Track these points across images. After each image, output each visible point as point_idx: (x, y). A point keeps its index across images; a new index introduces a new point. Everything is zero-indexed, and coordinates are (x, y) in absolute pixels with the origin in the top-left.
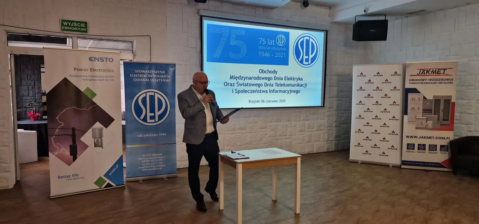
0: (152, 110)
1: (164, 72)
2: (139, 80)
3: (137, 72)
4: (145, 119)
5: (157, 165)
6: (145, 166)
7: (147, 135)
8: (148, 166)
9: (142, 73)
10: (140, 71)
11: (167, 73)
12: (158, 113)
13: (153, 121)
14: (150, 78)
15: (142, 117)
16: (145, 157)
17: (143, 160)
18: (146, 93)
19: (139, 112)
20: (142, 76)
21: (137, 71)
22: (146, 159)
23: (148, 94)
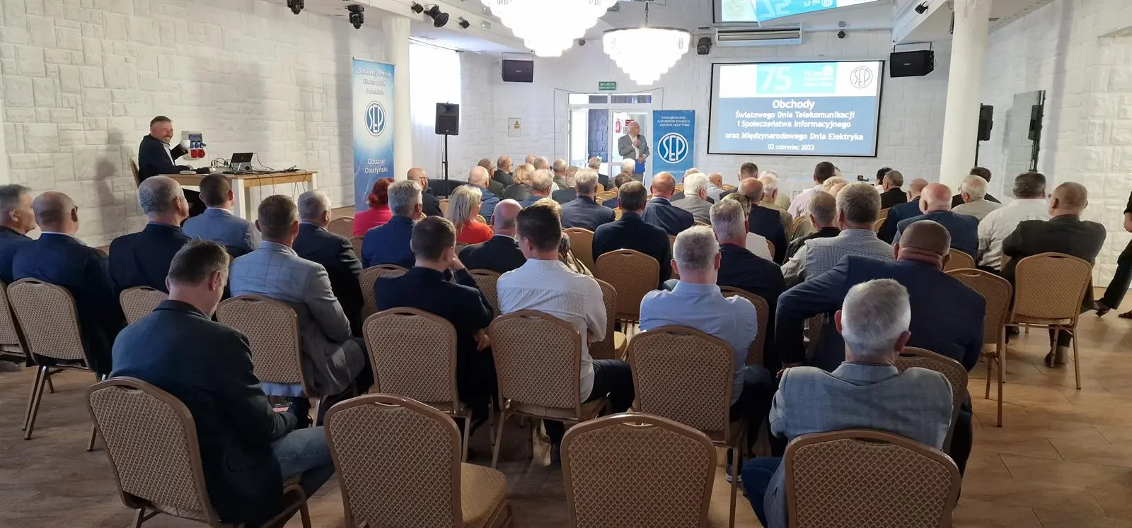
0: (674, 151)
1: (685, 118)
2: (664, 125)
4: (667, 158)
10: (667, 118)
12: (678, 153)
13: (674, 160)
14: (673, 124)
15: (665, 157)
18: (669, 136)
19: (663, 151)
20: (667, 122)
23: (671, 137)
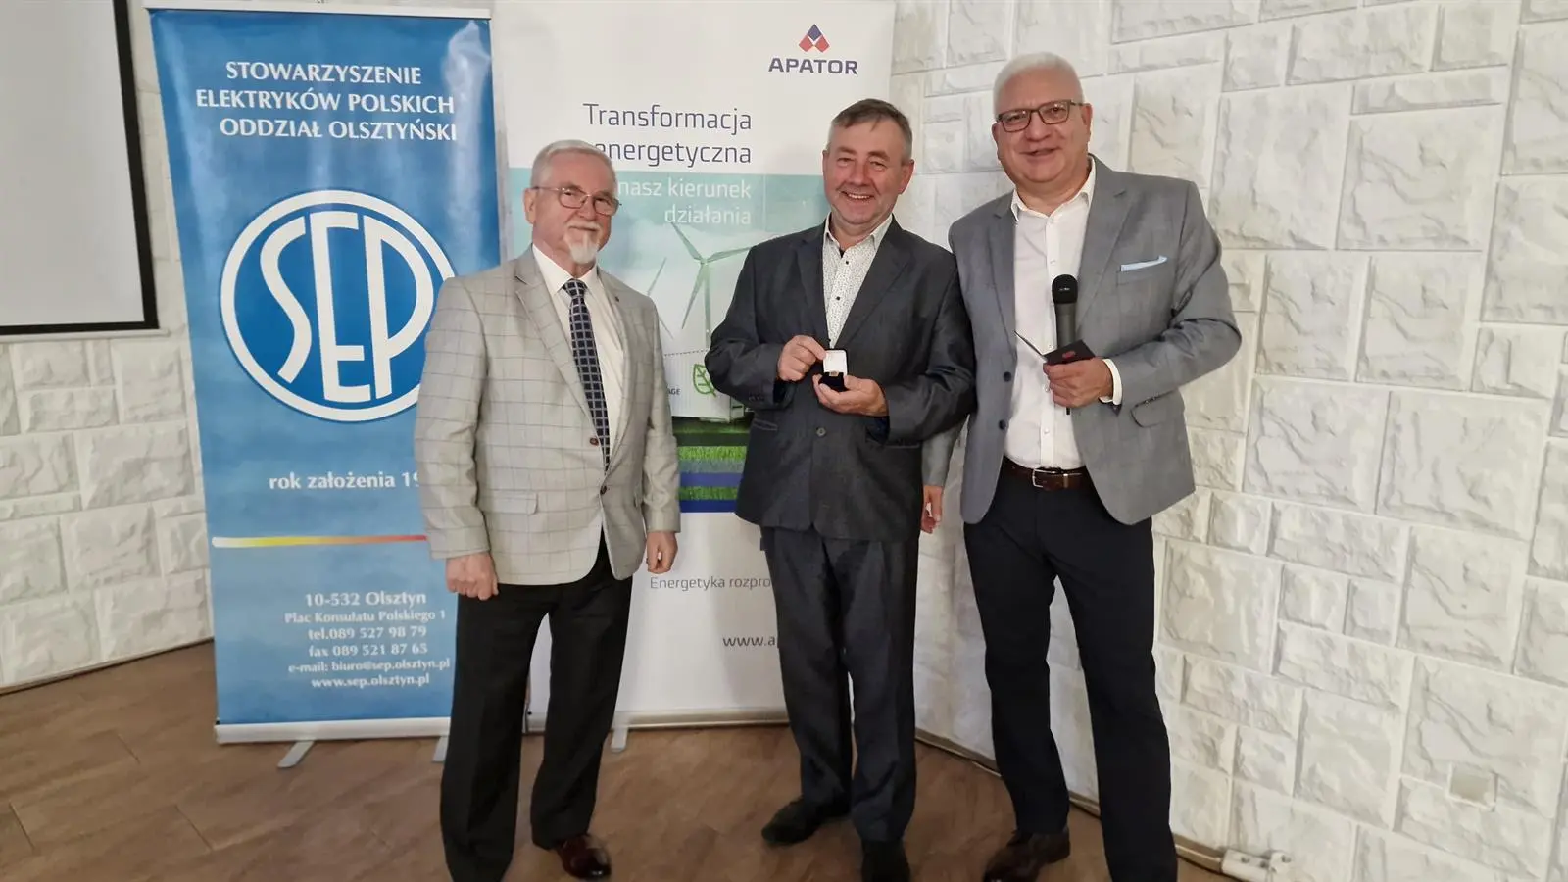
0: (353, 328)
2: (257, 127)
3: (240, 73)
4: (309, 383)
5: (397, 658)
6: (327, 660)
7: (329, 481)
8: (347, 660)
9: (270, 85)
10: (260, 71)
11: (434, 82)
12: (386, 347)
13: (362, 393)
15: (290, 370)
16: (328, 609)
17: (316, 627)
18: (305, 212)
20: (272, 101)
21: (239, 68)
22: (332, 618)
23: (322, 225)
